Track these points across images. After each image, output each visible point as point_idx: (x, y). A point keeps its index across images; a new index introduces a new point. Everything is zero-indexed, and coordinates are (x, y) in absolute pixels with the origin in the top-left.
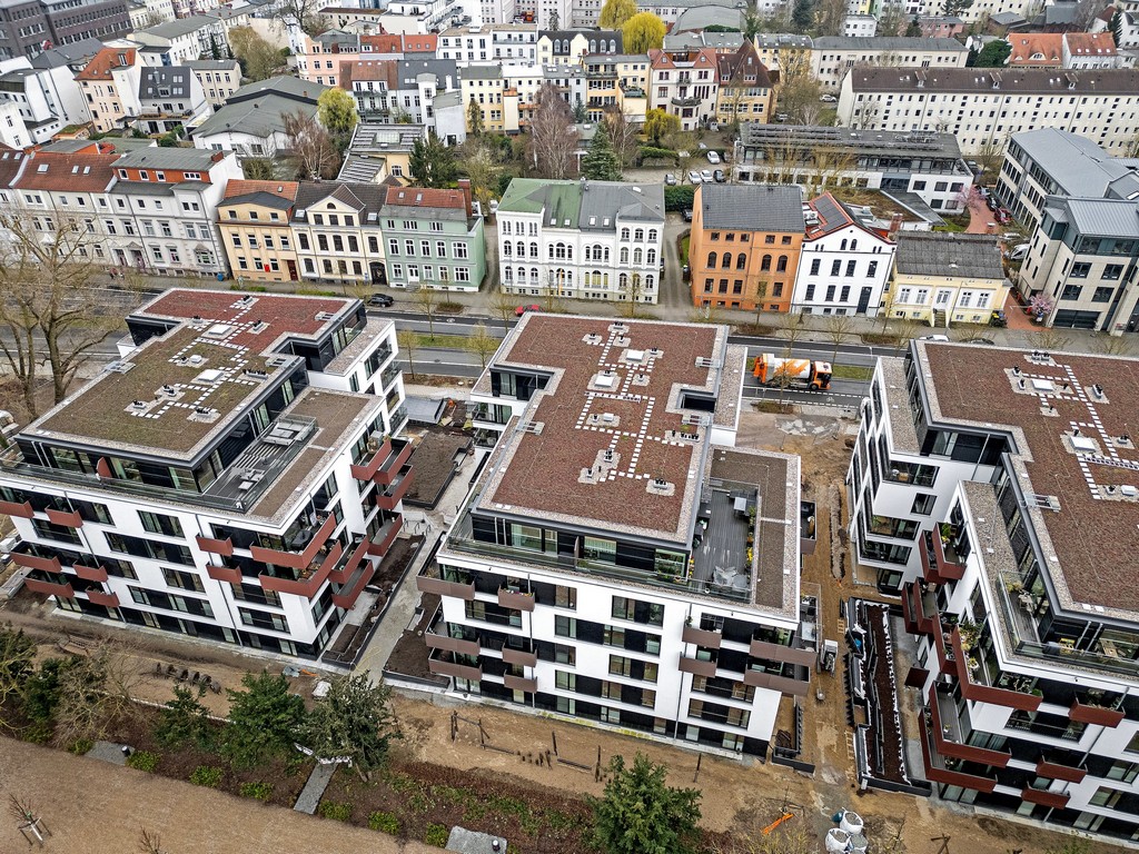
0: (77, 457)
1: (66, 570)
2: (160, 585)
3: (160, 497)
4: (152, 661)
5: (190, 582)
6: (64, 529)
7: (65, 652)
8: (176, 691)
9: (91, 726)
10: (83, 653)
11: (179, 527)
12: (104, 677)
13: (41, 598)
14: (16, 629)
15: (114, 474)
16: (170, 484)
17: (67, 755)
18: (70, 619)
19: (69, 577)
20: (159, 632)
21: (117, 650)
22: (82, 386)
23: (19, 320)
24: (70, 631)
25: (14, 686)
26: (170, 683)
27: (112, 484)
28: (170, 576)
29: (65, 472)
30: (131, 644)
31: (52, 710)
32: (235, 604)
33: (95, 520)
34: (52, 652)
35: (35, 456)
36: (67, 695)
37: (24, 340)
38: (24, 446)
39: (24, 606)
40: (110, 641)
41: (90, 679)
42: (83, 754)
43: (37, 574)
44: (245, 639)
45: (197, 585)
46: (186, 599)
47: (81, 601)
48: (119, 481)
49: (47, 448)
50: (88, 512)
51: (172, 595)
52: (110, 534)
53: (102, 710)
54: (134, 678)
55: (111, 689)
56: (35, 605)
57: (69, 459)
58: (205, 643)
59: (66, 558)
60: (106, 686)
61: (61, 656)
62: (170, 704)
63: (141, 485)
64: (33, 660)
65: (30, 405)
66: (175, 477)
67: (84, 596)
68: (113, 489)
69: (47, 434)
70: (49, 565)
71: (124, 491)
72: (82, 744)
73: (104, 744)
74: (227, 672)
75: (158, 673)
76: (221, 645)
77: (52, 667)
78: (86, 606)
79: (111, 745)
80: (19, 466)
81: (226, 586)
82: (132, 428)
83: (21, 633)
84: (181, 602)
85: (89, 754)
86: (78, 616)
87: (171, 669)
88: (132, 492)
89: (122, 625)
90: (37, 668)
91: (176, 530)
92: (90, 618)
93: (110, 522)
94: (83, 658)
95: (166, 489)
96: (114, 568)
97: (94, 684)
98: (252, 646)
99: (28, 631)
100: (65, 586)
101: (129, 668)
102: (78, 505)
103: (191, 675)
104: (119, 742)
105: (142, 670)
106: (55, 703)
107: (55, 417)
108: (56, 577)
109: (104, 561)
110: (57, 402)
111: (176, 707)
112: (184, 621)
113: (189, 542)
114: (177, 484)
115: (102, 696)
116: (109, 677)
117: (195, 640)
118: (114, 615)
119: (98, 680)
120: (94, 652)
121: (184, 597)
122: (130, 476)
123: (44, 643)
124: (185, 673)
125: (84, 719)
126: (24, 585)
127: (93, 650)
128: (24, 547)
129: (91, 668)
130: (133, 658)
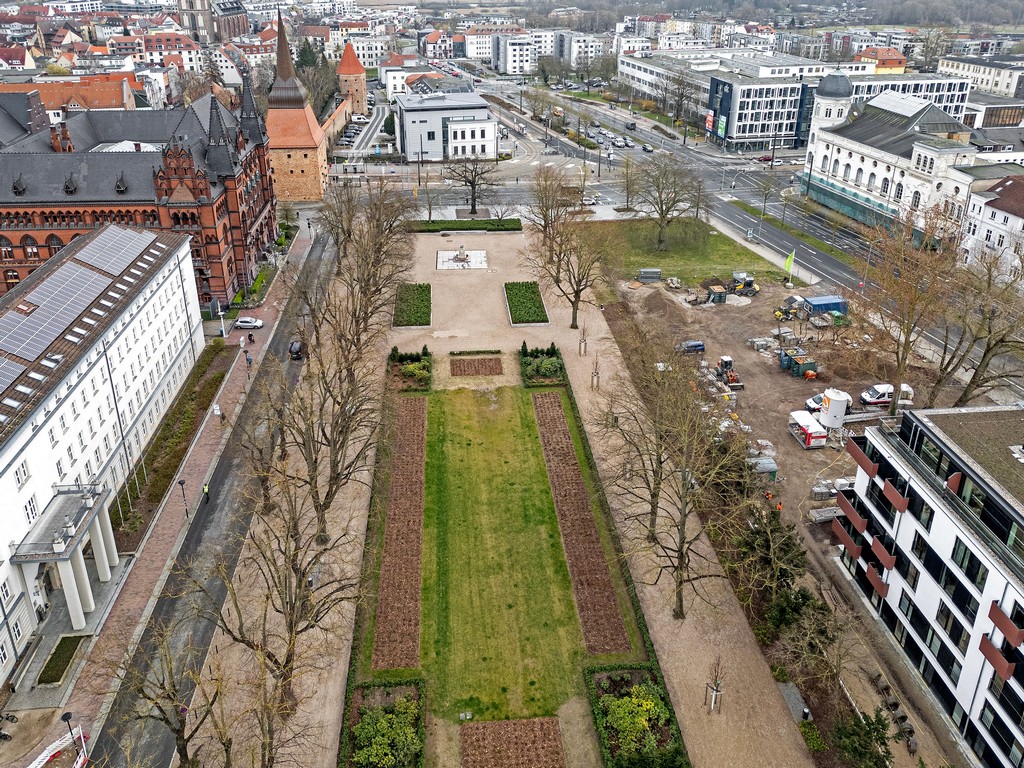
0: (940, 458)
1: (866, 535)
2: (930, 614)
3: (986, 541)
4: (877, 668)
5: (957, 633)
6: (888, 504)
7: (821, 594)
8: (878, 712)
9: (797, 667)
10: (832, 607)
11: (984, 579)
12: (832, 640)
13: (835, 540)
14: (803, 548)
15: (960, 492)
16: (1004, 537)
17: (768, 670)
18: (842, 573)
19: (864, 542)
20: (900, 649)
21: (857, 630)
22: (987, 405)
23: (973, 327)
24: (836, 582)
25: (774, 585)
26: (877, 700)
27: (952, 500)
28: (944, 613)
29: (922, 462)
30: (871, 637)
31: (783, 626)
32: (985, 694)
33: (918, 517)
34: (813, 586)
35: (909, 435)
36: (800, 627)
37: (966, 344)
38: (906, 423)
39: (820, 536)
40: (857, 618)
41: (822, 632)
42: (778, 680)
43: (845, 521)
44: (972, 735)
45: (961, 643)
46: (943, 645)
47: (859, 568)
48: (960, 500)
49: (922, 435)
50: (916, 506)
51: (934, 631)
52: (920, 537)
53: (813, 663)
54: (852, 666)
55: (830, 655)
56: (827, 542)
57: (932, 455)
58: (931, 698)
59: (873, 527)
60: (829, 649)
61: (816, 595)
62: (866, 717)
63: (977, 518)
64: (797, 578)
65: (933, 395)
66: (1013, 534)
67: (865, 566)
68: (950, 504)
69: (930, 425)
70: (858, 521)
71: (958, 512)
72: (782, 672)
73: (796, 690)
74: (932, 744)
75: (874, 680)
76: (945, 716)
77: (805, 596)
78: (860, 575)
79: (799, 696)
80: (891, 434)
81: (989, 670)
82: (1005, 465)
83: (805, 553)
84: (937, 645)
85: (781, 685)
86: (849, 577)
87: (887, 689)
88: (964, 518)
89: (876, 615)
90: (795, 588)
91: (979, 579)
92: (857, 587)
93: (928, 527)
94: (830, 611)
95: (996, 538)
96: (903, 566)
97: (823, 639)
98: (972, 747)
99: (809, 556)
100: (857, 547)
101: (855, 654)
102: (912, 494)
103: (899, 712)
104: (806, 701)
105: (864, 666)
106: (788, 624)
107: (947, 416)
108: (856, 534)
109: (899, 553)
110: (956, 405)
111: (868, 724)
112: (927, 662)
113: (984, 601)
114: (1010, 542)
115: (821, 653)
116: (836, 645)
117: (925, 687)
118: (876, 602)
119: (827, 638)
120: (839, 614)
121: (942, 643)
122: (973, 504)
123: (812, 573)
124: (895, 706)
125: (797, 656)
126: (831, 521)
127: (840, 613)
128: (850, 494)
129: (829, 624)
130: (864, 649)
